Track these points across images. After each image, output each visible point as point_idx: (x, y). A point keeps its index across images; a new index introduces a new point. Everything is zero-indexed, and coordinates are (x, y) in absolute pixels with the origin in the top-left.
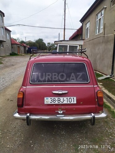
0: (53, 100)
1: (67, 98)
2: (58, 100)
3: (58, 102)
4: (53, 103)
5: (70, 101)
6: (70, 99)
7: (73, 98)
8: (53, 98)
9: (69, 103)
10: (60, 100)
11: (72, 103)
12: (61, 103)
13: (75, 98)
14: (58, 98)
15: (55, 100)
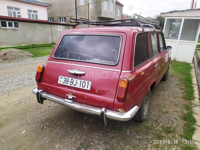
0: (66, 81)
1: (81, 81)
2: (71, 82)
3: (70, 84)
4: (65, 84)
5: (83, 86)
6: (84, 83)
7: (88, 83)
8: (66, 78)
9: (81, 87)
10: (73, 82)
11: (85, 88)
12: (73, 86)
13: (90, 83)
14: (72, 79)
15: (68, 81)
